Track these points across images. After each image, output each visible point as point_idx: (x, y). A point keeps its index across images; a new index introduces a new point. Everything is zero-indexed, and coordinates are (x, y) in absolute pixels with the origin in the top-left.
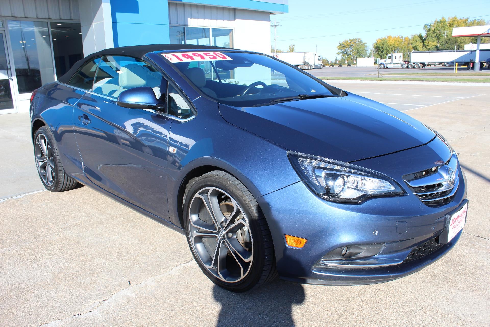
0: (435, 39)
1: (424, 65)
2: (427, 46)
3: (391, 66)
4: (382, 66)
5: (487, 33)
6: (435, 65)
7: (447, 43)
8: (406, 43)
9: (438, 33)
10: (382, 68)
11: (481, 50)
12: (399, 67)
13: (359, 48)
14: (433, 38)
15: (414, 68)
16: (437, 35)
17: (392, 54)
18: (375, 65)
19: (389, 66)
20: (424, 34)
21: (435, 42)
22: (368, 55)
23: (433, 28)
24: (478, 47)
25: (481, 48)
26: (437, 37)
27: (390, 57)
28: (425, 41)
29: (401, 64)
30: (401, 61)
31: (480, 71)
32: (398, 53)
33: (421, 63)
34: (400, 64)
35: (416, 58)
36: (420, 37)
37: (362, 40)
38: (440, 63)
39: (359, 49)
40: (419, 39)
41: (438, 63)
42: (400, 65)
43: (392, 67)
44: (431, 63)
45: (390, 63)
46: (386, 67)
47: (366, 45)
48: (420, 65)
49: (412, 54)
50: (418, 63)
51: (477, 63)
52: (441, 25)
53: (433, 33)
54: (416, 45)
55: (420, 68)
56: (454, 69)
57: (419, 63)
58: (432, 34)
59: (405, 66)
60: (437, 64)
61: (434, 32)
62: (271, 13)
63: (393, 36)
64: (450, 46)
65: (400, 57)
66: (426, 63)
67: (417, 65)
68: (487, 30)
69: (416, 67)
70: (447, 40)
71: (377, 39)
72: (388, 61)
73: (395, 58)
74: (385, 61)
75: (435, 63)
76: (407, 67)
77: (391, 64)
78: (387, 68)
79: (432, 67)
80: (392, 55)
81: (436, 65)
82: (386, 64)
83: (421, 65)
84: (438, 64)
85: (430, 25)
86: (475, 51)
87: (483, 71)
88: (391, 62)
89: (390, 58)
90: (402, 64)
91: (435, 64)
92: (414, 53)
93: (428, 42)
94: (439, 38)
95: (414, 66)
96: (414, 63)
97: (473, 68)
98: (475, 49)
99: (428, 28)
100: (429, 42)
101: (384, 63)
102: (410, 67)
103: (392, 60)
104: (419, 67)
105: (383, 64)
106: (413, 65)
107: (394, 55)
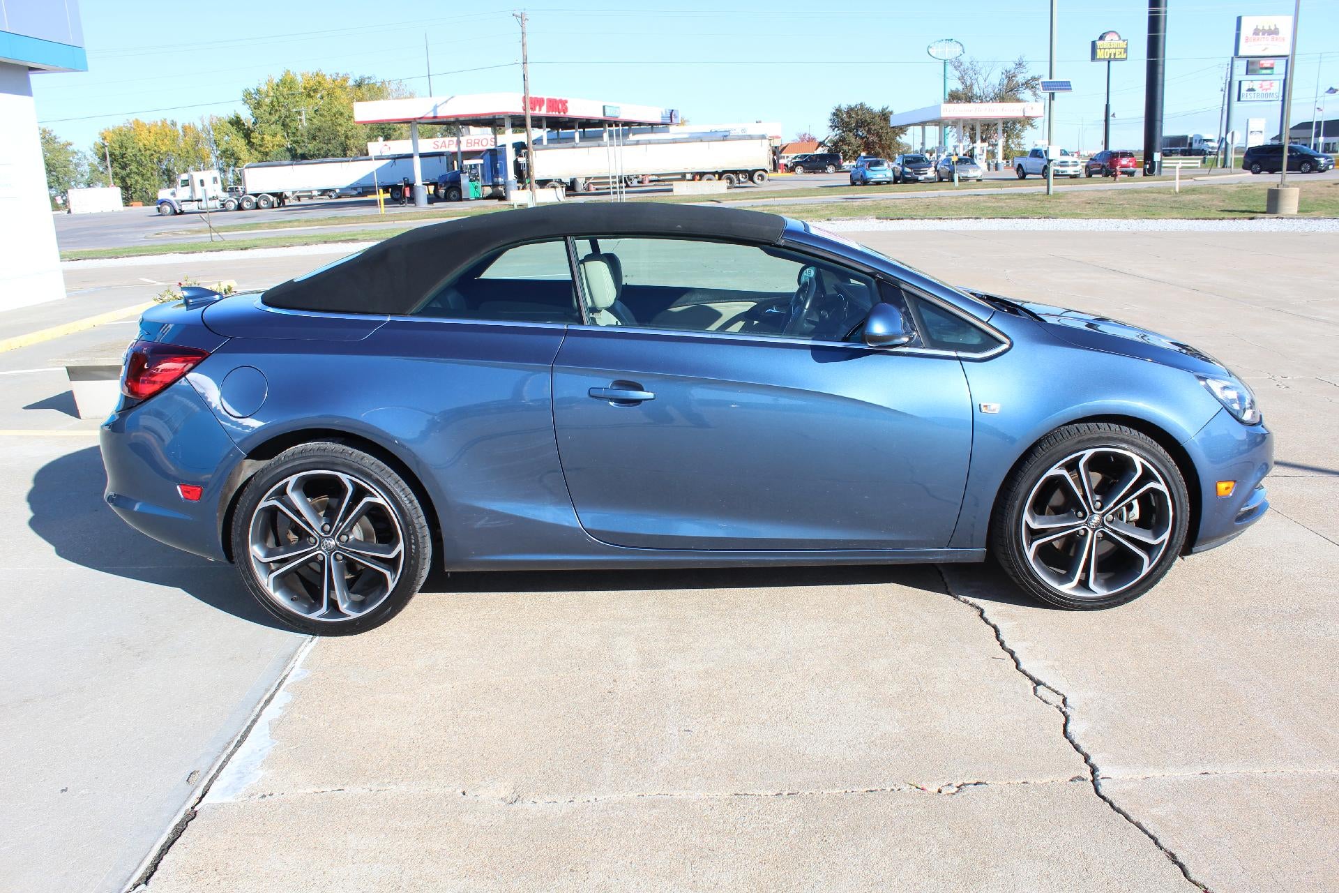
0: (278, 128)
1: (280, 197)
2: (261, 146)
3: (194, 207)
4: (168, 209)
5: (431, 115)
6: (311, 197)
7: (314, 138)
8: (190, 139)
9: (283, 111)
10: (167, 215)
11: (422, 156)
12: (216, 208)
13: (53, 159)
14: (273, 126)
15: (257, 207)
16: (280, 117)
17: (191, 173)
18: (128, 206)
19: (186, 207)
20: (246, 115)
21: (279, 137)
22: (87, 177)
23: (267, 101)
24: (415, 145)
25: (422, 150)
26: (281, 122)
27: (186, 183)
28: (252, 135)
29: (220, 201)
30: (216, 190)
31: (430, 206)
32: (204, 169)
33: (273, 194)
34: (217, 201)
35: (261, 180)
36: (237, 123)
37: (53, 134)
38: (324, 192)
39: (54, 161)
40: (233, 130)
41: (319, 191)
42: (217, 204)
43: (196, 209)
44: (300, 192)
45: (187, 198)
46: (178, 211)
47: (70, 148)
48: (271, 198)
49: (246, 171)
50: (269, 196)
51: (419, 187)
52: (285, 91)
53: (270, 114)
54: (227, 146)
55: (273, 207)
56: (377, 205)
57: (268, 194)
58: (267, 114)
59: (232, 206)
60: (315, 193)
61: (273, 109)
62: (31, 69)
63: (147, 122)
64: (322, 145)
65: (215, 180)
66: (288, 194)
67: (267, 200)
68: (432, 108)
69: (262, 204)
70: (312, 132)
71: (103, 131)
72: (184, 193)
73: (202, 183)
74: (173, 194)
75: (311, 191)
76: (240, 208)
77: (192, 201)
78: (182, 213)
79: (304, 201)
80: (192, 176)
81: (315, 196)
82: (178, 204)
83: (275, 198)
84: (320, 193)
85: (258, 92)
86: (411, 156)
87: (436, 205)
88: (192, 197)
89: (188, 185)
90: (222, 199)
91: (310, 194)
92: (250, 169)
93: (260, 137)
94: (287, 125)
95: (257, 203)
96: (256, 195)
97: (412, 200)
98: (410, 151)
99: (254, 100)
100: (265, 136)
101: (172, 198)
102: (245, 205)
103: (193, 190)
104: (271, 205)
105: (170, 204)
106: (254, 199)
107: (197, 176)
